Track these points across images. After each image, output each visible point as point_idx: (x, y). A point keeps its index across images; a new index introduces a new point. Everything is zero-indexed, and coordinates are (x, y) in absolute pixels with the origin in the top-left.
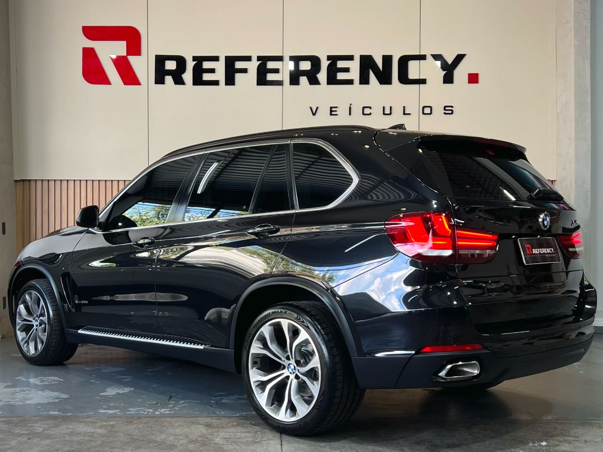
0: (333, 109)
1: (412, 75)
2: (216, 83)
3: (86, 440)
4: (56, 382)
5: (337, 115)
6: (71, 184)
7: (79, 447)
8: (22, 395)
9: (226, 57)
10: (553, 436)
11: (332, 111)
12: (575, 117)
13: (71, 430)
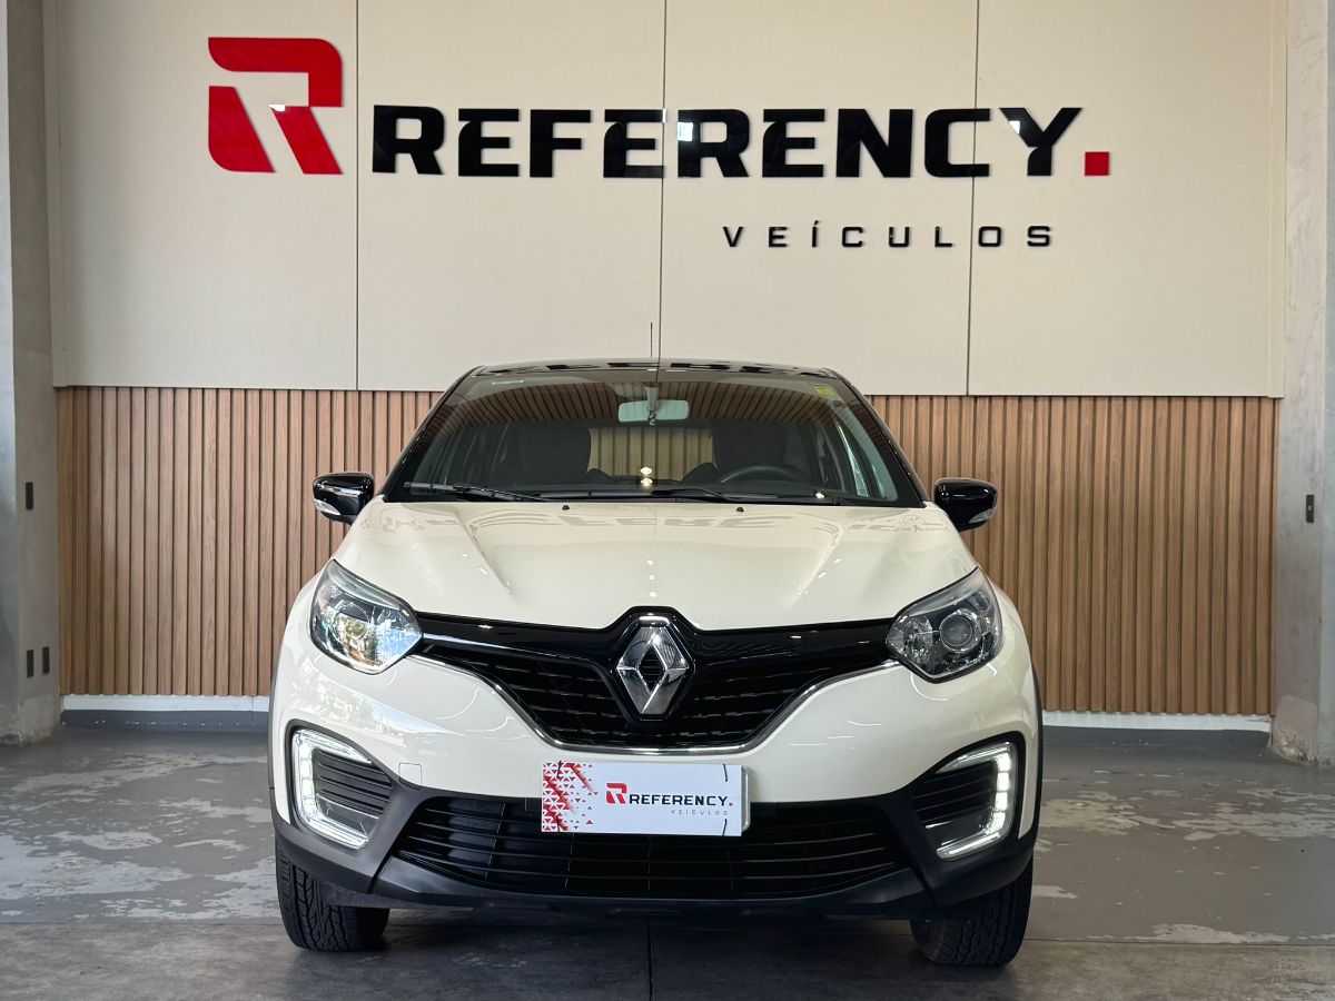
0: (777, 233)
1: (957, 156)
2: (511, 170)
3: (210, 978)
4: (144, 845)
5: (784, 245)
6: (183, 398)
7: (197, 992)
8: (69, 875)
9: (533, 112)
10: (1268, 980)
11: (774, 237)
12: (1329, 255)
13: (178, 955)
